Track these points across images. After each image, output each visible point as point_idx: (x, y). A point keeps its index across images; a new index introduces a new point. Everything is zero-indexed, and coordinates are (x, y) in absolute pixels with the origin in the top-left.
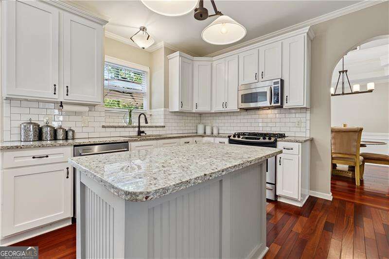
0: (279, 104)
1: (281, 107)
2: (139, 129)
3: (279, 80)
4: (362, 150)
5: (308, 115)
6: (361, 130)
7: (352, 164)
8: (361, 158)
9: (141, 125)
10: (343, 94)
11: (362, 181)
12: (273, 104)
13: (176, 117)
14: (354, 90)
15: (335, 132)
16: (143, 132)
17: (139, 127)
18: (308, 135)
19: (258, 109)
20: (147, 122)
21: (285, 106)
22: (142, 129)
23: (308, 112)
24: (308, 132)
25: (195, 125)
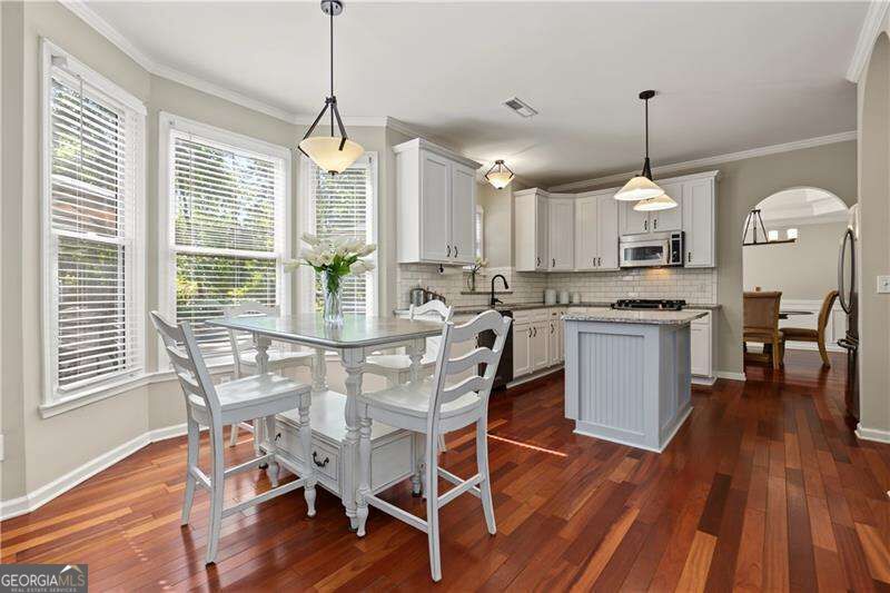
0: (680, 263)
1: (682, 266)
2: (493, 296)
3: (679, 233)
4: (782, 324)
5: (715, 276)
6: (780, 294)
7: (769, 342)
8: (781, 334)
9: (496, 290)
10: (755, 243)
11: (782, 366)
12: (671, 263)
14: (770, 239)
15: (748, 297)
16: (497, 300)
17: (493, 293)
18: (715, 302)
19: (651, 267)
20: (507, 287)
21: (687, 265)
22: (496, 297)
23: (715, 272)
24: (715, 297)
25: (541, 290)
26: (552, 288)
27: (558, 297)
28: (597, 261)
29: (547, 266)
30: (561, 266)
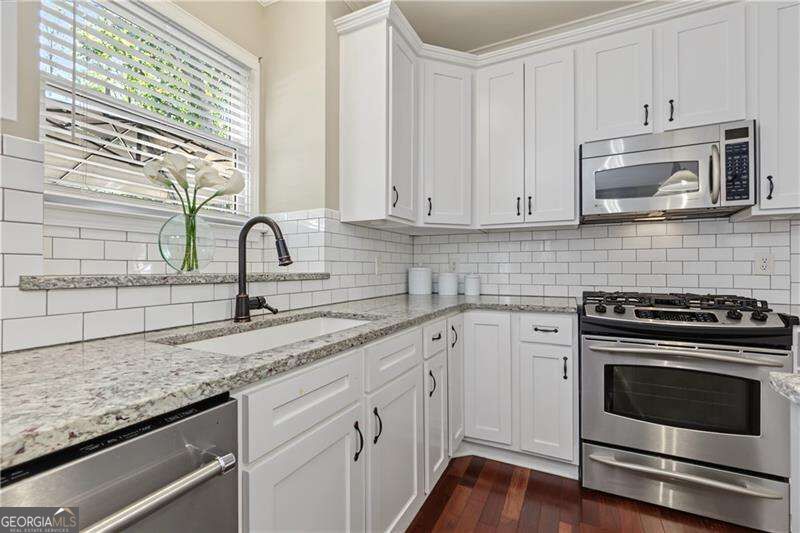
0: (751, 201)
2: (243, 289)
3: (749, 124)
9: (254, 269)
13: (358, 243)
16: (260, 303)
17: (242, 280)
25: (402, 268)
26: (424, 265)
27: (434, 283)
28: (525, 204)
29: (416, 213)
30: (447, 215)
